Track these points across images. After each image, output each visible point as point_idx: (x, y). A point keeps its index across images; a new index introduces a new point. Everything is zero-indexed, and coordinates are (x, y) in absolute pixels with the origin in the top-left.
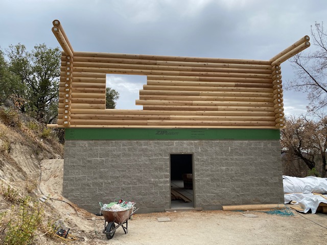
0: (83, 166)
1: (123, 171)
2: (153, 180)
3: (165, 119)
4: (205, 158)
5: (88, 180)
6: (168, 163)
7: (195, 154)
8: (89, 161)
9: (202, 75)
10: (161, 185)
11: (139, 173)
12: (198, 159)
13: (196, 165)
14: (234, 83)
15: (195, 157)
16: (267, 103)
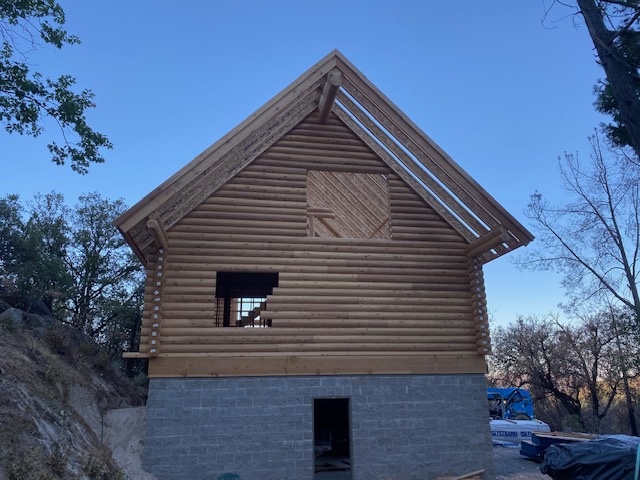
0: (177, 421)
1: (238, 428)
2: (285, 442)
3: (305, 342)
4: (369, 404)
5: (183, 443)
6: (311, 414)
7: (353, 399)
8: (186, 412)
9: (362, 272)
10: (299, 451)
11: (264, 430)
12: (358, 407)
13: (355, 416)
14: (410, 285)
15: (353, 404)
16: (463, 315)
